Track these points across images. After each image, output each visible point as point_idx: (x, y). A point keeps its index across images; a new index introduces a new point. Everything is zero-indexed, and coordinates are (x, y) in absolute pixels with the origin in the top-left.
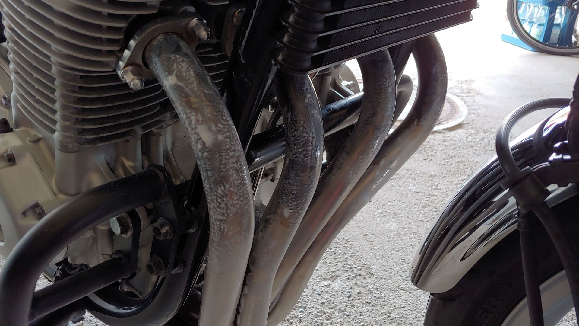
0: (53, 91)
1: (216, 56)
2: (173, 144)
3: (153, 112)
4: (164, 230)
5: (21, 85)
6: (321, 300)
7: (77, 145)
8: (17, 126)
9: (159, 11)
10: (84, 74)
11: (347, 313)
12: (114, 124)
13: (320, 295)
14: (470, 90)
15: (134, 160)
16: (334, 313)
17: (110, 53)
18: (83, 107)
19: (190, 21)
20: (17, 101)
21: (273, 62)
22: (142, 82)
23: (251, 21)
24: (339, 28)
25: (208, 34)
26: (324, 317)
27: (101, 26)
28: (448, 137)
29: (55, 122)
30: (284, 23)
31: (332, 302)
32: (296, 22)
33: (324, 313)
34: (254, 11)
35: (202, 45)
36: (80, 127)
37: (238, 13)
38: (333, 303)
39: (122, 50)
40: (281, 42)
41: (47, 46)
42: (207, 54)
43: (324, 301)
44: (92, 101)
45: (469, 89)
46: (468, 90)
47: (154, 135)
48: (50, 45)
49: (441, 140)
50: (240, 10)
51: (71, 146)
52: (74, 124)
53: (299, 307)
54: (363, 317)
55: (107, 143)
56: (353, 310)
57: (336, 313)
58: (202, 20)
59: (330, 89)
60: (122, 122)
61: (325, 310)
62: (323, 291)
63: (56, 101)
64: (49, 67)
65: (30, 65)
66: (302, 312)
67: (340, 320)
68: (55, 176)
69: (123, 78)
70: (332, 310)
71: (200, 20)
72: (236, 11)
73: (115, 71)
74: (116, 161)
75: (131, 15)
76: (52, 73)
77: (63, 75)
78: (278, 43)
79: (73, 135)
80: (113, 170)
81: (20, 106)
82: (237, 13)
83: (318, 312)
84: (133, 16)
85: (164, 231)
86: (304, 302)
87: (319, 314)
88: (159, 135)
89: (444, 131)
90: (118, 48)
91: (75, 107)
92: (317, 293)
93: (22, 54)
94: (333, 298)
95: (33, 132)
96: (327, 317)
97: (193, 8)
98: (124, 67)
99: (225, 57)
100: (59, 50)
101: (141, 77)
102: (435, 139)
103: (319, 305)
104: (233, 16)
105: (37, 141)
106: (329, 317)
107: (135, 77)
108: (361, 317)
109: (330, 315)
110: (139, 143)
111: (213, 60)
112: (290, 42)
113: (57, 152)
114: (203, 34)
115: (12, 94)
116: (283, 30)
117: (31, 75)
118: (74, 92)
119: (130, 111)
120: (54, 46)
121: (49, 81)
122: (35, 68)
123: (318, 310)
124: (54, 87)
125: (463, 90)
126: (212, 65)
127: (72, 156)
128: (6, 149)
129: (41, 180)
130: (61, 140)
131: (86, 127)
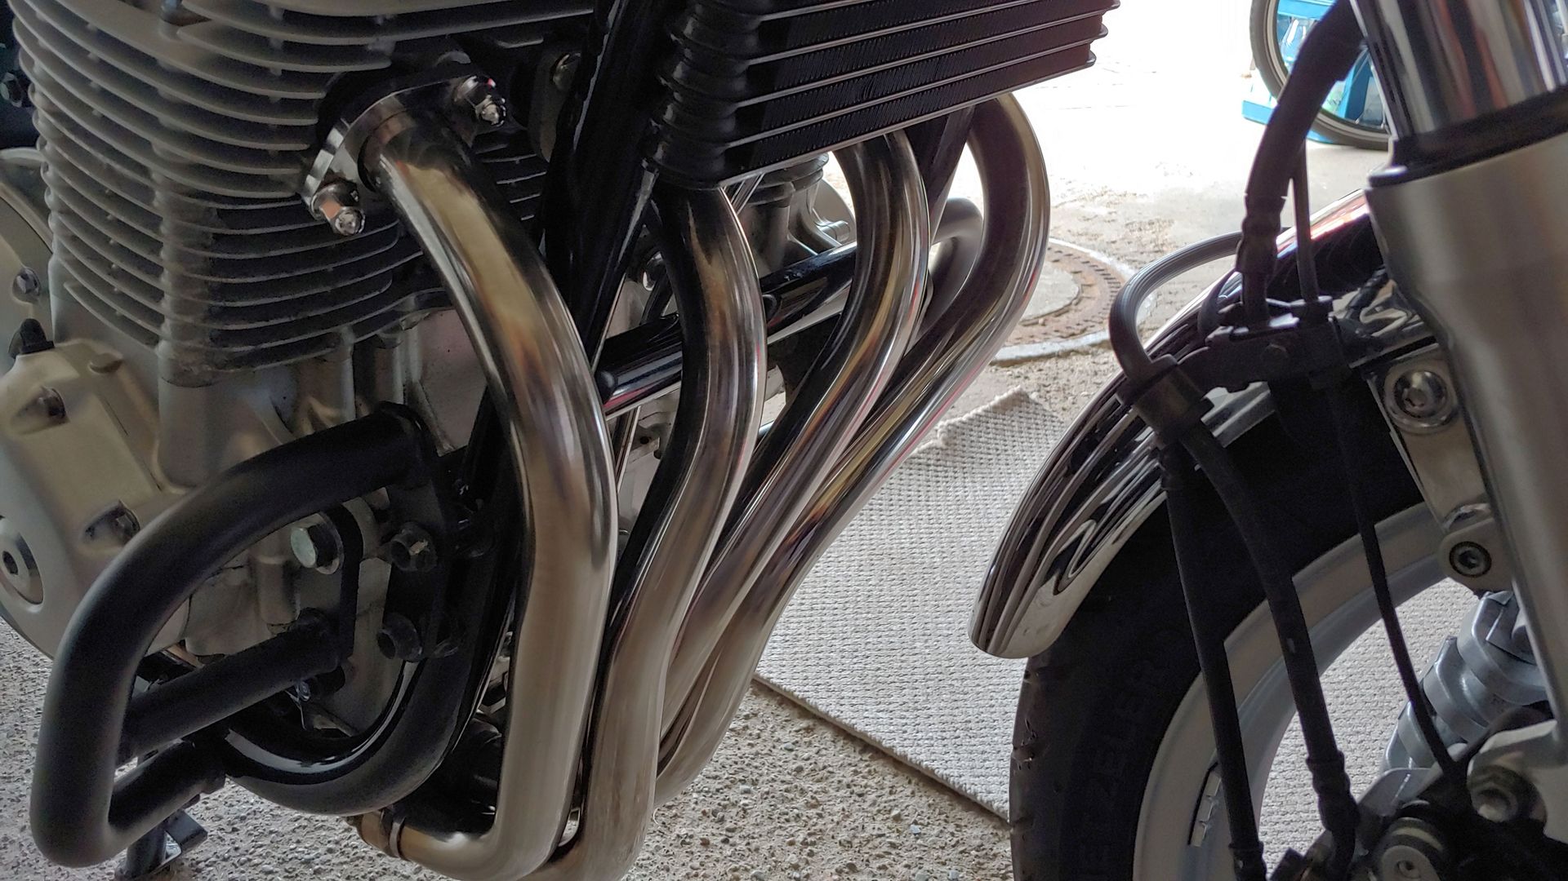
0: (156, 246)
1: (517, 162)
2: (425, 367)
3: (378, 293)
4: (416, 549)
5: (74, 239)
6: (794, 763)
7: (209, 369)
8: (63, 336)
9: (392, 61)
10: (230, 207)
11: (857, 790)
12: (293, 319)
13: (791, 750)
14: (1162, 245)
15: (339, 403)
16: (826, 792)
17: (286, 158)
18: (224, 280)
19: (459, 84)
20: (63, 277)
21: (645, 164)
22: (359, 217)
23: (593, 81)
24: (779, 90)
25: (502, 110)
26: (801, 801)
27: (266, 98)
28: (1105, 363)
29: (158, 319)
30: (663, 82)
31: (821, 766)
32: (688, 77)
33: (803, 792)
34: (599, 58)
35: (488, 134)
36: (217, 326)
37: (564, 63)
38: (825, 767)
39: (313, 152)
40: (660, 120)
41: (144, 145)
42: (497, 157)
43: (800, 763)
44: (242, 267)
45: (1160, 242)
46: (1157, 246)
47: (382, 345)
48: (149, 143)
49: (1087, 371)
50: (567, 56)
51: (196, 370)
52: (204, 320)
53: (740, 781)
54: (897, 796)
55: (277, 364)
56: (871, 783)
57: (832, 792)
58: (486, 81)
59: (788, 238)
60: (312, 314)
61: (806, 786)
62: (797, 742)
63: (161, 269)
64: (146, 193)
65: (100, 191)
66: (747, 792)
67: (841, 806)
68: (157, 444)
69: (317, 211)
70: (823, 785)
71: (482, 80)
72: (561, 58)
73: (297, 197)
74: (295, 408)
75: (331, 74)
76: (154, 208)
77: (178, 209)
78: (654, 124)
79: (201, 346)
80: (290, 425)
81: (73, 288)
82: (561, 63)
83: (787, 791)
84: (334, 78)
85: (417, 552)
86: (753, 769)
87: (790, 796)
88: (392, 345)
89: (1094, 349)
90: (305, 147)
91: (206, 282)
92: (783, 746)
93: (81, 168)
94: (822, 756)
95: (101, 349)
96: (810, 800)
97: (465, 55)
98: (320, 188)
99: (536, 163)
100: (172, 154)
101: (356, 208)
102: (1073, 371)
103: (789, 774)
104: (553, 70)
105: (111, 368)
106: (813, 801)
107: (345, 208)
108: (892, 798)
109: (817, 796)
110: (348, 364)
111: (511, 170)
112: (678, 119)
113: (164, 389)
114: (489, 109)
115: (51, 263)
116: (664, 94)
117: (100, 214)
118: (206, 248)
119: (328, 289)
120: (159, 145)
121: (146, 226)
122: (114, 198)
123: (786, 786)
124: (159, 239)
125: (1144, 246)
126: (508, 182)
127: (199, 393)
128: (43, 389)
129: (126, 454)
130: (174, 357)
131: (233, 327)
